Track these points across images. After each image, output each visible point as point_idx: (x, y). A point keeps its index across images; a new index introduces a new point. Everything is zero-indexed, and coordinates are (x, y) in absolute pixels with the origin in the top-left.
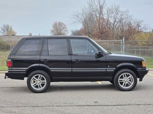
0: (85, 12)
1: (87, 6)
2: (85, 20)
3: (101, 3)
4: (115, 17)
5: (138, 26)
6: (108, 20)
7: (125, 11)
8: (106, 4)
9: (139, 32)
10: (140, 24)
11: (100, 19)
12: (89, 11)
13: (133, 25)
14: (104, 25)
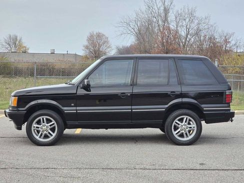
0: (140, 18)
1: (144, 8)
2: (139, 30)
3: (166, 4)
4: (188, 27)
5: (226, 41)
6: (177, 32)
7: (204, 17)
8: (174, 6)
9: (227, 52)
10: (229, 38)
11: (164, 29)
12: (146, 16)
13: (217, 40)
14: (170, 39)
